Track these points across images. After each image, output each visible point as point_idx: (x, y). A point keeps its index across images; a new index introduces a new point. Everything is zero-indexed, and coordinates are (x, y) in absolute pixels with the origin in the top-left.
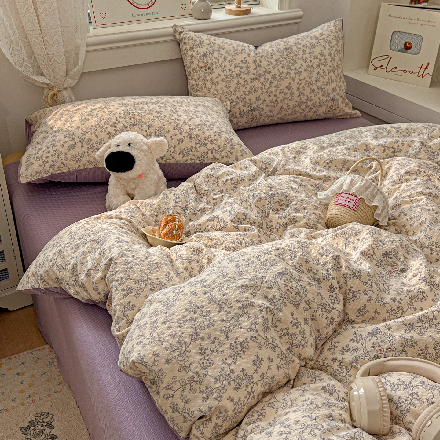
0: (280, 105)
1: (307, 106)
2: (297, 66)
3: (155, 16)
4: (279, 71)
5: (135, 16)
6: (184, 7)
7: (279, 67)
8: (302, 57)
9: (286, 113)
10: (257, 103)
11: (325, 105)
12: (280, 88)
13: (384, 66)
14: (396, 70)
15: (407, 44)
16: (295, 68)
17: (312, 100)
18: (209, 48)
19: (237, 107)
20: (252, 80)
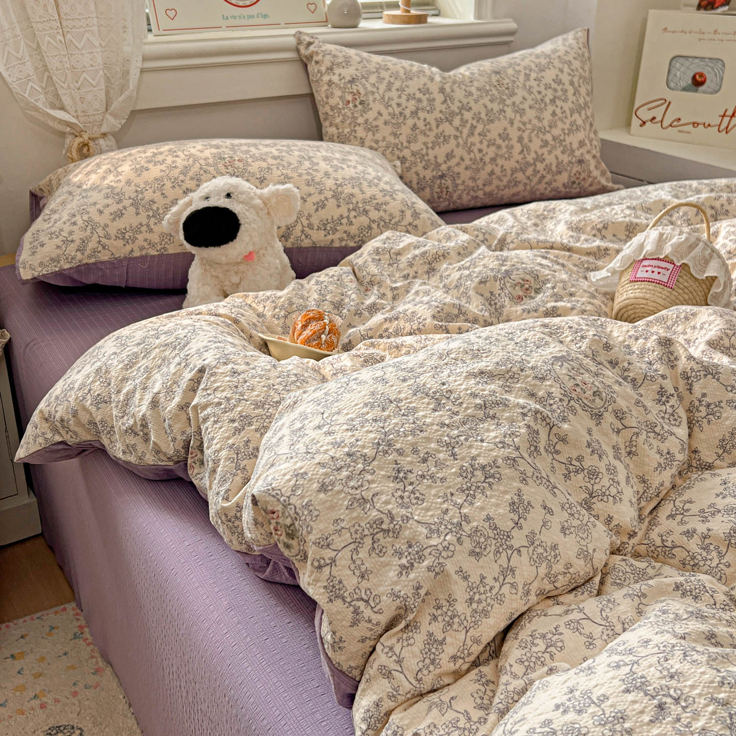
0: (488, 168)
1: (536, 172)
2: (517, 99)
3: (261, 21)
4: (486, 107)
5: (227, 18)
6: (312, 7)
7: (486, 100)
8: (525, 85)
9: (500, 183)
10: (449, 164)
11: (566, 170)
12: (489, 136)
13: (659, 118)
14: (681, 122)
15: (697, 77)
16: (514, 103)
17: (544, 160)
18: (360, 68)
19: (414, 170)
20: (439, 122)
